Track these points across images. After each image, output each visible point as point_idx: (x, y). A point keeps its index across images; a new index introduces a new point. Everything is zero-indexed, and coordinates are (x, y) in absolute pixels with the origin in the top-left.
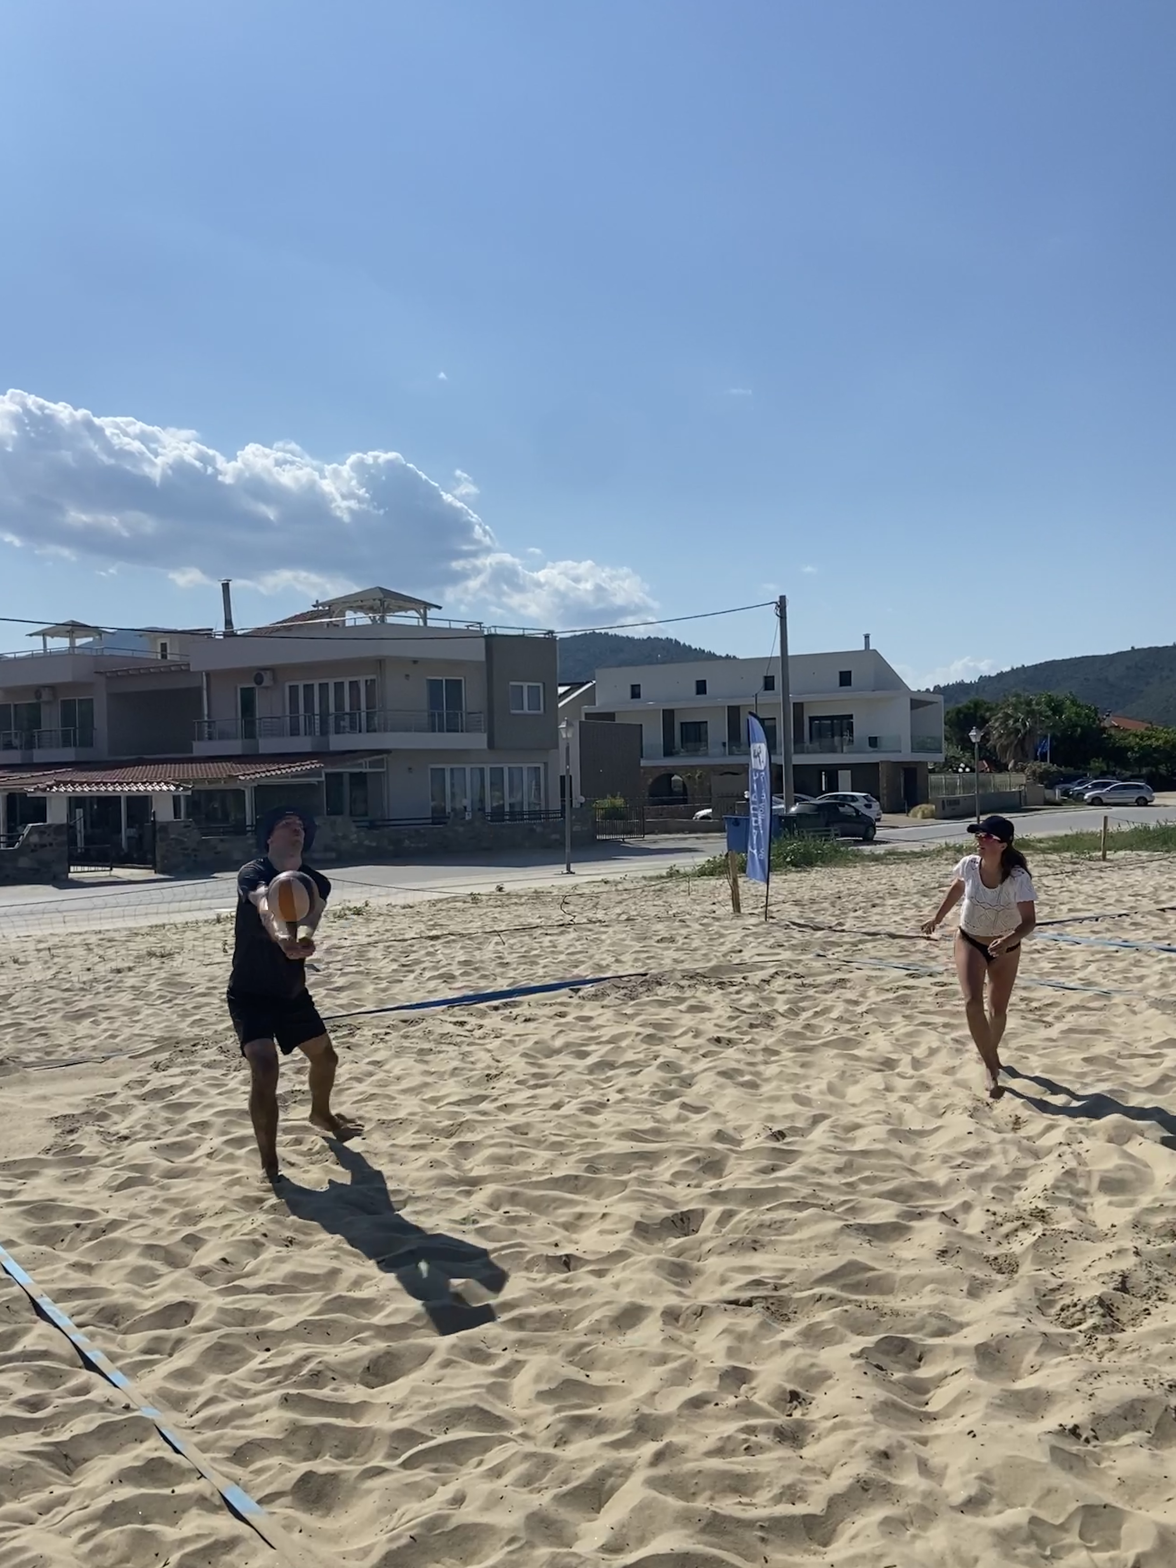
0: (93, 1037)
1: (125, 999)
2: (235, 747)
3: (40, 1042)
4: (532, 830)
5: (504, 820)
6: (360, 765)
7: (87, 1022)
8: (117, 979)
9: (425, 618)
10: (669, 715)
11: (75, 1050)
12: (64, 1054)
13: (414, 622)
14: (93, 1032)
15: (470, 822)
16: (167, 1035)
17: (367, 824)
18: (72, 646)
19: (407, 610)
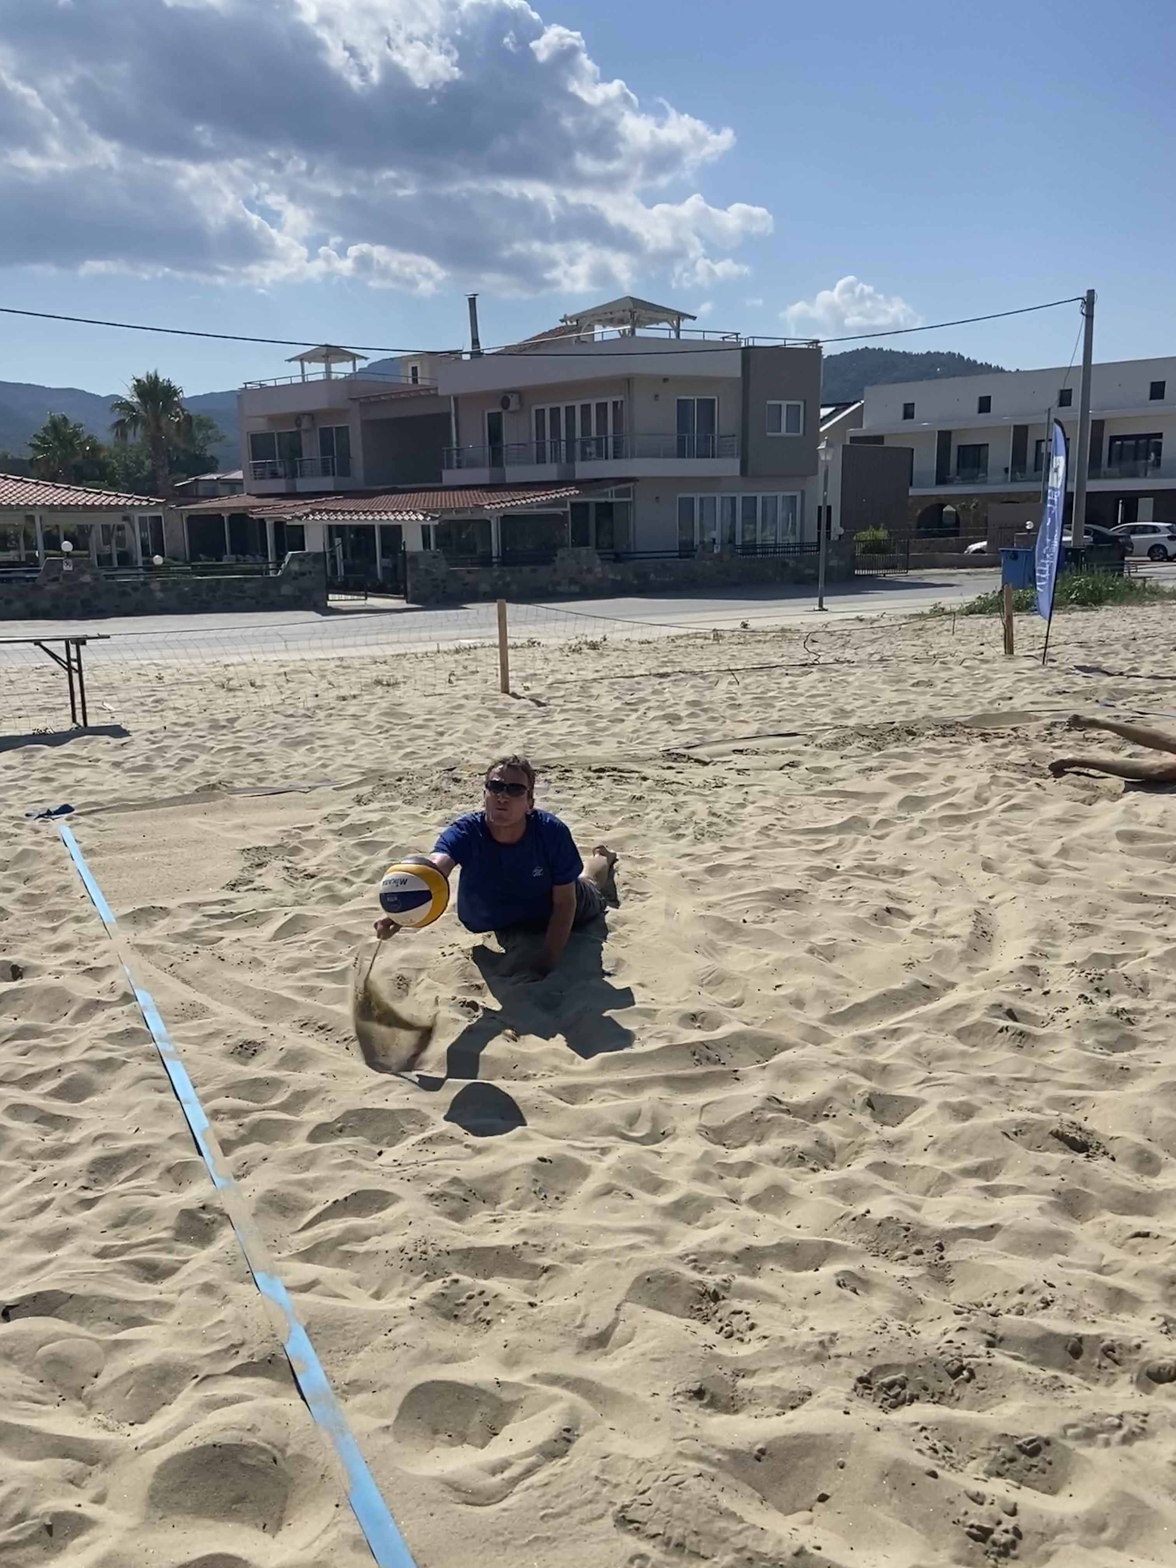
0: (305, 766)
1: (342, 727)
2: (482, 475)
3: (255, 768)
4: (785, 565)
5: (756, 553)
6: (606, 494)
7: (303, 749)
8: (340, 707)
9: (678, 331)
10: (945, 437)
11: (286, 777)
12: (275, 781)
13: (665, 335)
14: (306, 760)
15: (720, 556)
16: (374, 767)
17: (612, 557)
18: (328, 372)
19: (658, 321)
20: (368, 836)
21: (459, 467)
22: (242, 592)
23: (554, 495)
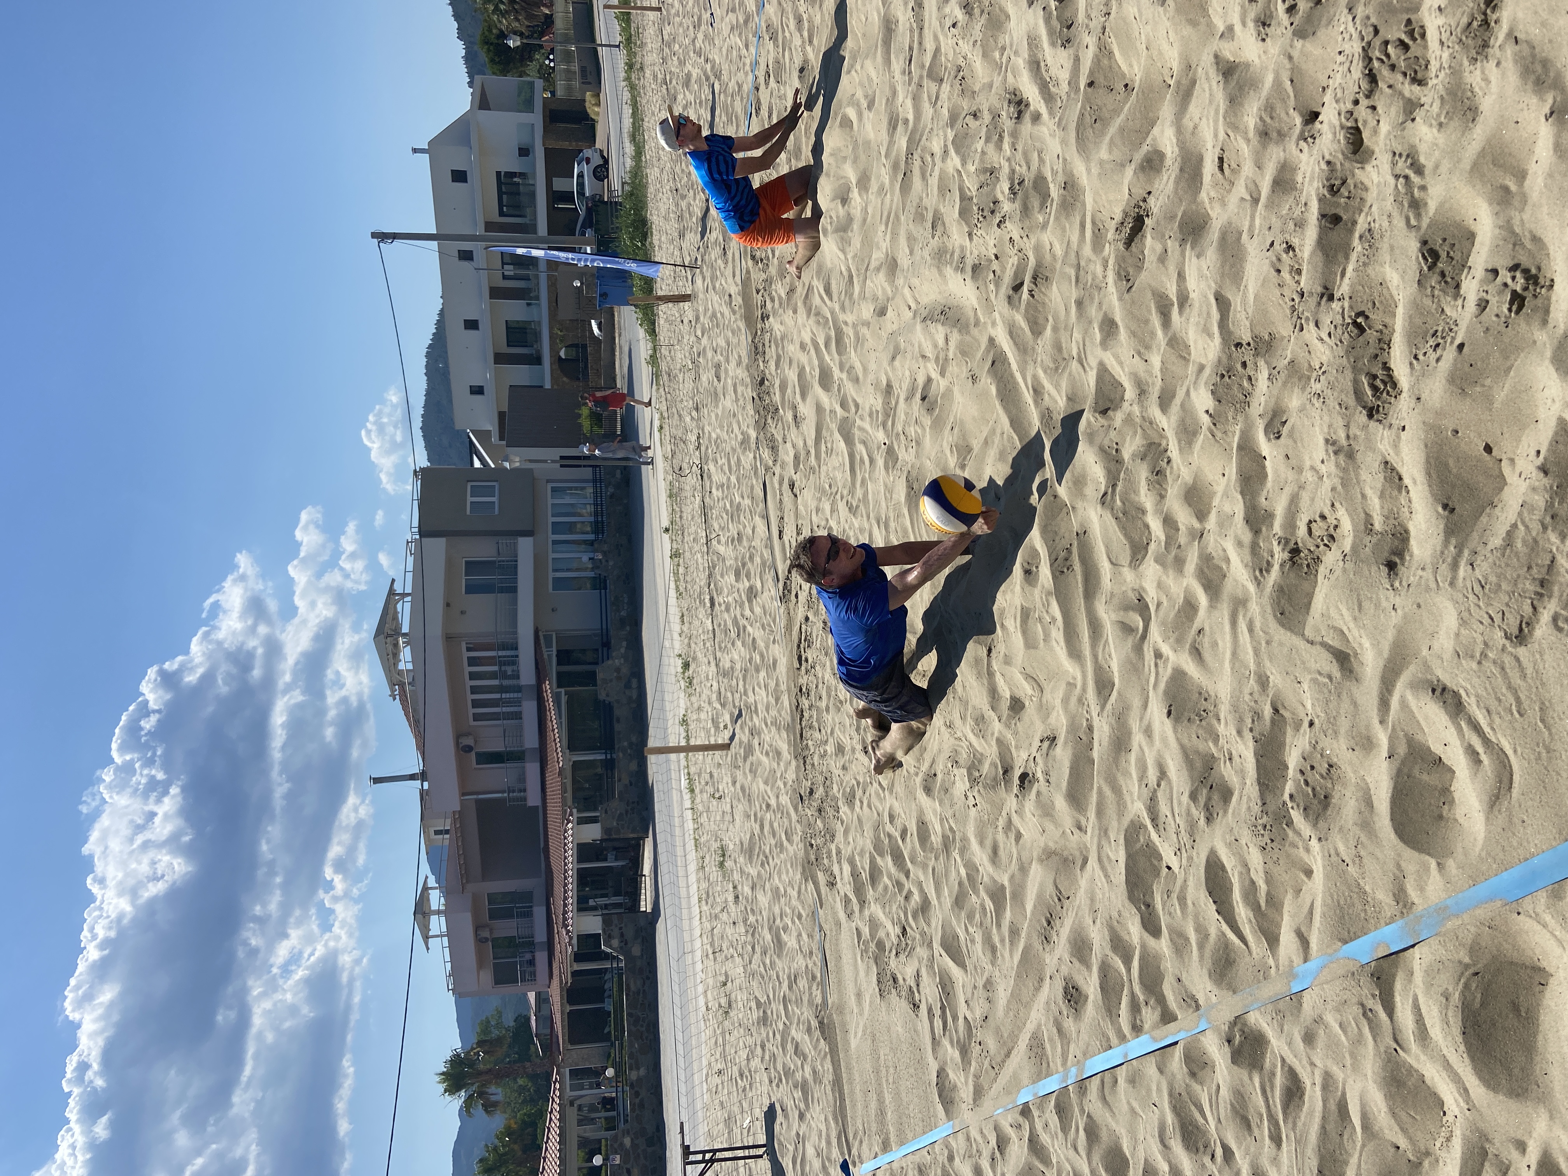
0: (800, 935)
1: (763, 900)
2: (532, 769)
3: (803, 983)
4: (612, 496)
5: (602, 522)
6: (550, 656)
7: (784, 937)
8: (744, 902)
9: (404, 595)
10: (500, 359)
11: (811, 953)
12: (815, 964)
13: (408, 606)
14: (795, 934)
15: (604, 553)
16: (800, 869)
17: (605, 649)
18: (438, 912)
19: (396, 612)
20: (865, 876)
21: (525, 790)
22: (638, 994)
23: (550, 704)
